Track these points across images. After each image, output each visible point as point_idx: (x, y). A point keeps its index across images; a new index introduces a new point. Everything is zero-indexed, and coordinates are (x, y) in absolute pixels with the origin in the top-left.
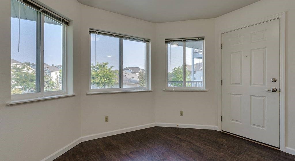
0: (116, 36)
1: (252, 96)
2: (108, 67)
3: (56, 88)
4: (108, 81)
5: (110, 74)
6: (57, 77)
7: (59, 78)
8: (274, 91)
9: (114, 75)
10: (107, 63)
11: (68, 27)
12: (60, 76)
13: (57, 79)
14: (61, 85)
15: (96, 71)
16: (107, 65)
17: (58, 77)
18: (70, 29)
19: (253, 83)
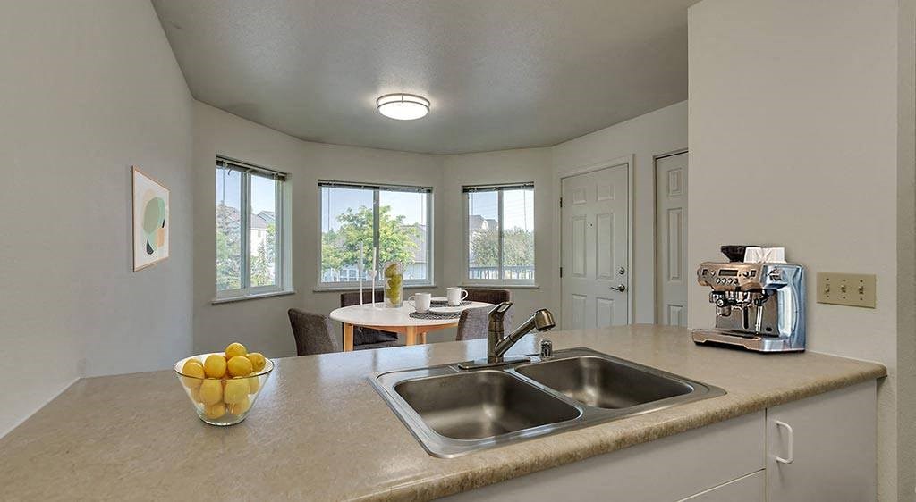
0: (366, 187)
1: (598, 298)
2: (390, 219)
3: (259, 273)
4: (391, 255)
5: (396, 237)
6: (262, 243)
7: (265, 248)
8: (622, 290)
9: (405, 240)
10: (389, 207)
11: (285, 183)
12: (269, 241)
13: (261, 250)
14: (273, 264)
15: (359, 229)
16: (388, 213)
17: (265, 244)
18: (288, 186)
19: (599, 274)
